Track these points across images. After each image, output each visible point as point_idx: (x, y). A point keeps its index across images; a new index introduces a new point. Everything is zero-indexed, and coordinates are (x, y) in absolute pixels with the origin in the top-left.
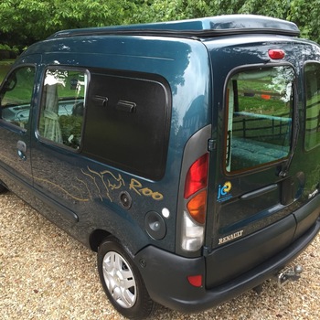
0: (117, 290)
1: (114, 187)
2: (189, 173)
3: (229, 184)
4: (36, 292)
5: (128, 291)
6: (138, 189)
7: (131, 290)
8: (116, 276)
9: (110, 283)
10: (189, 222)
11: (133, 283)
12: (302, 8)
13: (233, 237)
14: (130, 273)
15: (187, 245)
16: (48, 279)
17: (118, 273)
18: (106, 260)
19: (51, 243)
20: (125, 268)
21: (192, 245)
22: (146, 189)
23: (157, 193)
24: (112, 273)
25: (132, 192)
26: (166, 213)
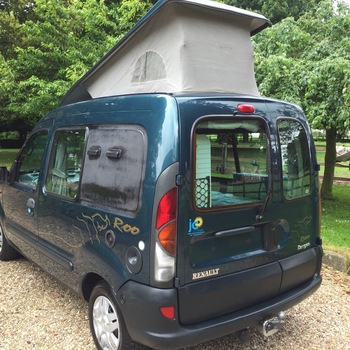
0: (104, 337)
1: (102, 228)
3: (200, 219)
4: (29, 343)
5: (113, 335)
6: (120, 226)
7: (115, 333)
8: (103, 321)
9: (98, 329)
10: (159, 251)
11: (116, 325)
12: (319, 85)
13: (208, 274)
14: (115, 316)
15: (159, 276)
16: (43, 333)
17: (105, 318)
18: (96, 306)
19: (53, 302)
20: (111, 311)
21: (163, 274)
22: (127, 226)
23: (135, 228)
24: (100, 319)
25: (116, 230)
26: (142, 245)
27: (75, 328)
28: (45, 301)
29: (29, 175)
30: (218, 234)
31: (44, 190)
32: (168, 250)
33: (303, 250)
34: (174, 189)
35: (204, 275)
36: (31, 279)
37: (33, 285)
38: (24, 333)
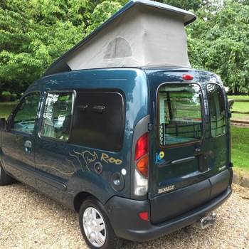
0: (93, 235)
1: (91, 161)
2: (137, 145)
3: (162, 153)
4: (36, 242)
5: (100, 233)
6: (106, 159)
7: (102, 232)
8: (92, 224)
9: (88, 230)
10: (138, 176)
11: (103, 227)
12: (215, 57)
13: (167, 189)
14: (101, 220)
15: (137, 192)
16: (44, 235)
17: (94, 222)
18: (85, 215)
19: (45, 214)
20: (98, 217)
21: (140, 191)
22: (112, 158)
23: (118, 160)
24: (89, 223)
25: (103, 162)
26: (124, 172)
27: (66, 230)
28: (40, 212)
29: (20, 124)
30: (173, 162)
31: (39, 135)
32: (144, 174)
33: (222, 171)
34: (147, 133)
35: (165, 190)
36: (25, 198)
37: (27, 202)
38: (30, 236)
